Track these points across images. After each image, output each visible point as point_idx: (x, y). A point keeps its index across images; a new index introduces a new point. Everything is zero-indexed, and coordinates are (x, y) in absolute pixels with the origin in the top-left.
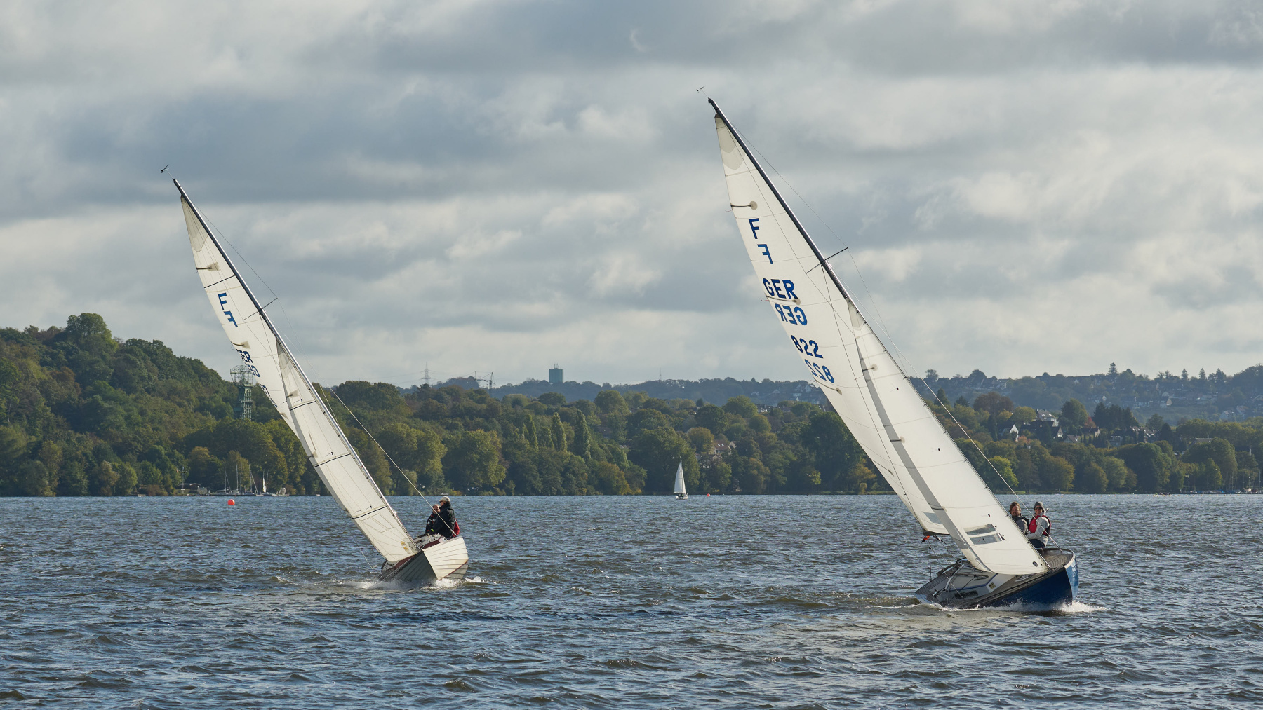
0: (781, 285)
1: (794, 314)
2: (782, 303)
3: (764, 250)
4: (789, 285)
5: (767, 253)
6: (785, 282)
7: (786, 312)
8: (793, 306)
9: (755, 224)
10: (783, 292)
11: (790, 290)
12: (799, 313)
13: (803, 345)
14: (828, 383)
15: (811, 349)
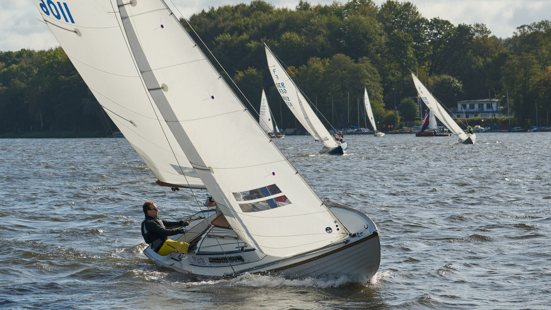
0: (280, 84)
1: (283, 91)
2: (280, 89)
3: (276, 76)
4: (282, 84)
5: (277, 77)
6: (281, 83)
7: (281, 91)
8: (283, 89)
9: (274, 71)
10: (281, 86)
11: (282, 85)
12: (285, 90)
13: (285, 98)
14: (291, 107)
15: (287, 99)
